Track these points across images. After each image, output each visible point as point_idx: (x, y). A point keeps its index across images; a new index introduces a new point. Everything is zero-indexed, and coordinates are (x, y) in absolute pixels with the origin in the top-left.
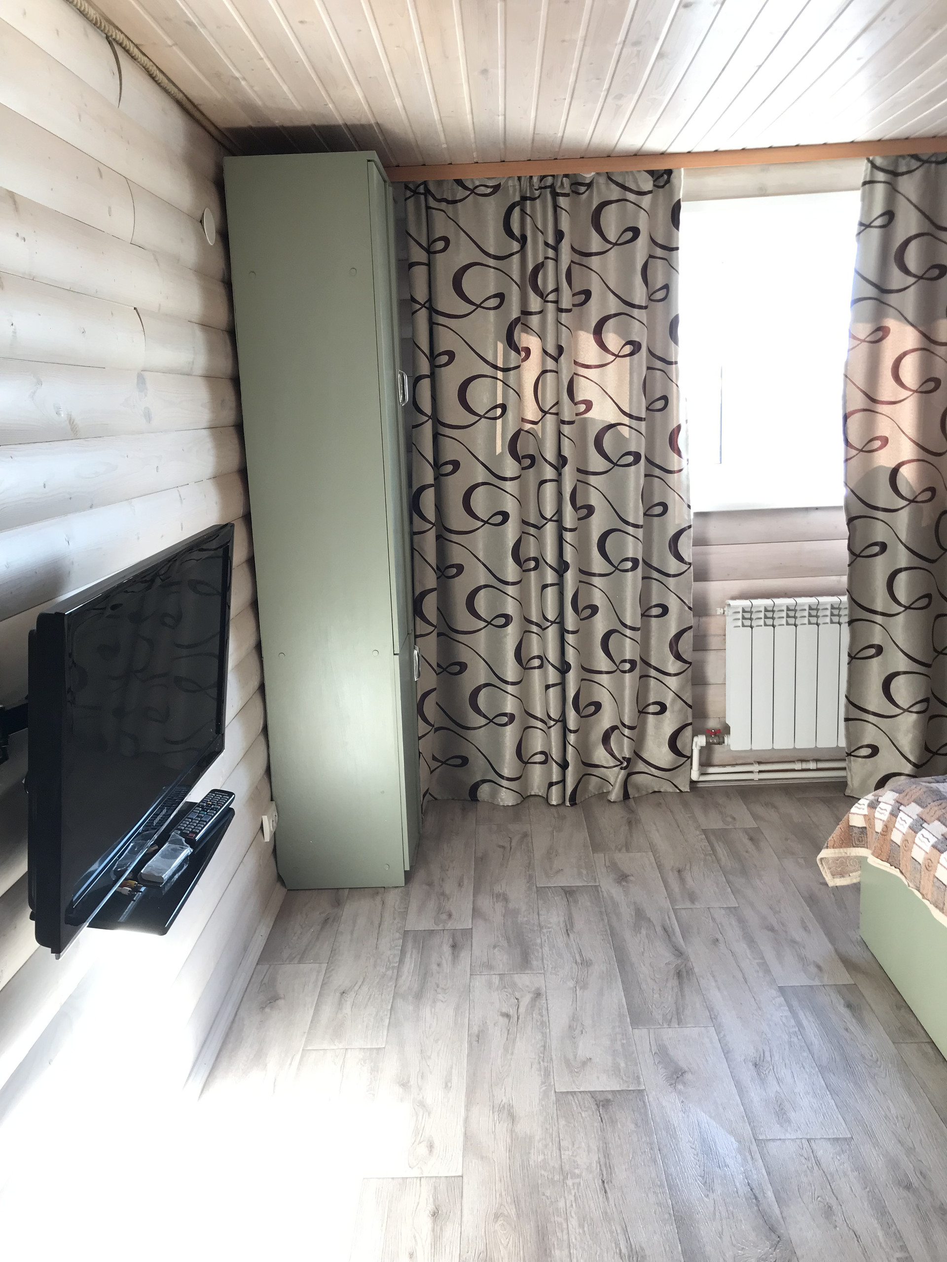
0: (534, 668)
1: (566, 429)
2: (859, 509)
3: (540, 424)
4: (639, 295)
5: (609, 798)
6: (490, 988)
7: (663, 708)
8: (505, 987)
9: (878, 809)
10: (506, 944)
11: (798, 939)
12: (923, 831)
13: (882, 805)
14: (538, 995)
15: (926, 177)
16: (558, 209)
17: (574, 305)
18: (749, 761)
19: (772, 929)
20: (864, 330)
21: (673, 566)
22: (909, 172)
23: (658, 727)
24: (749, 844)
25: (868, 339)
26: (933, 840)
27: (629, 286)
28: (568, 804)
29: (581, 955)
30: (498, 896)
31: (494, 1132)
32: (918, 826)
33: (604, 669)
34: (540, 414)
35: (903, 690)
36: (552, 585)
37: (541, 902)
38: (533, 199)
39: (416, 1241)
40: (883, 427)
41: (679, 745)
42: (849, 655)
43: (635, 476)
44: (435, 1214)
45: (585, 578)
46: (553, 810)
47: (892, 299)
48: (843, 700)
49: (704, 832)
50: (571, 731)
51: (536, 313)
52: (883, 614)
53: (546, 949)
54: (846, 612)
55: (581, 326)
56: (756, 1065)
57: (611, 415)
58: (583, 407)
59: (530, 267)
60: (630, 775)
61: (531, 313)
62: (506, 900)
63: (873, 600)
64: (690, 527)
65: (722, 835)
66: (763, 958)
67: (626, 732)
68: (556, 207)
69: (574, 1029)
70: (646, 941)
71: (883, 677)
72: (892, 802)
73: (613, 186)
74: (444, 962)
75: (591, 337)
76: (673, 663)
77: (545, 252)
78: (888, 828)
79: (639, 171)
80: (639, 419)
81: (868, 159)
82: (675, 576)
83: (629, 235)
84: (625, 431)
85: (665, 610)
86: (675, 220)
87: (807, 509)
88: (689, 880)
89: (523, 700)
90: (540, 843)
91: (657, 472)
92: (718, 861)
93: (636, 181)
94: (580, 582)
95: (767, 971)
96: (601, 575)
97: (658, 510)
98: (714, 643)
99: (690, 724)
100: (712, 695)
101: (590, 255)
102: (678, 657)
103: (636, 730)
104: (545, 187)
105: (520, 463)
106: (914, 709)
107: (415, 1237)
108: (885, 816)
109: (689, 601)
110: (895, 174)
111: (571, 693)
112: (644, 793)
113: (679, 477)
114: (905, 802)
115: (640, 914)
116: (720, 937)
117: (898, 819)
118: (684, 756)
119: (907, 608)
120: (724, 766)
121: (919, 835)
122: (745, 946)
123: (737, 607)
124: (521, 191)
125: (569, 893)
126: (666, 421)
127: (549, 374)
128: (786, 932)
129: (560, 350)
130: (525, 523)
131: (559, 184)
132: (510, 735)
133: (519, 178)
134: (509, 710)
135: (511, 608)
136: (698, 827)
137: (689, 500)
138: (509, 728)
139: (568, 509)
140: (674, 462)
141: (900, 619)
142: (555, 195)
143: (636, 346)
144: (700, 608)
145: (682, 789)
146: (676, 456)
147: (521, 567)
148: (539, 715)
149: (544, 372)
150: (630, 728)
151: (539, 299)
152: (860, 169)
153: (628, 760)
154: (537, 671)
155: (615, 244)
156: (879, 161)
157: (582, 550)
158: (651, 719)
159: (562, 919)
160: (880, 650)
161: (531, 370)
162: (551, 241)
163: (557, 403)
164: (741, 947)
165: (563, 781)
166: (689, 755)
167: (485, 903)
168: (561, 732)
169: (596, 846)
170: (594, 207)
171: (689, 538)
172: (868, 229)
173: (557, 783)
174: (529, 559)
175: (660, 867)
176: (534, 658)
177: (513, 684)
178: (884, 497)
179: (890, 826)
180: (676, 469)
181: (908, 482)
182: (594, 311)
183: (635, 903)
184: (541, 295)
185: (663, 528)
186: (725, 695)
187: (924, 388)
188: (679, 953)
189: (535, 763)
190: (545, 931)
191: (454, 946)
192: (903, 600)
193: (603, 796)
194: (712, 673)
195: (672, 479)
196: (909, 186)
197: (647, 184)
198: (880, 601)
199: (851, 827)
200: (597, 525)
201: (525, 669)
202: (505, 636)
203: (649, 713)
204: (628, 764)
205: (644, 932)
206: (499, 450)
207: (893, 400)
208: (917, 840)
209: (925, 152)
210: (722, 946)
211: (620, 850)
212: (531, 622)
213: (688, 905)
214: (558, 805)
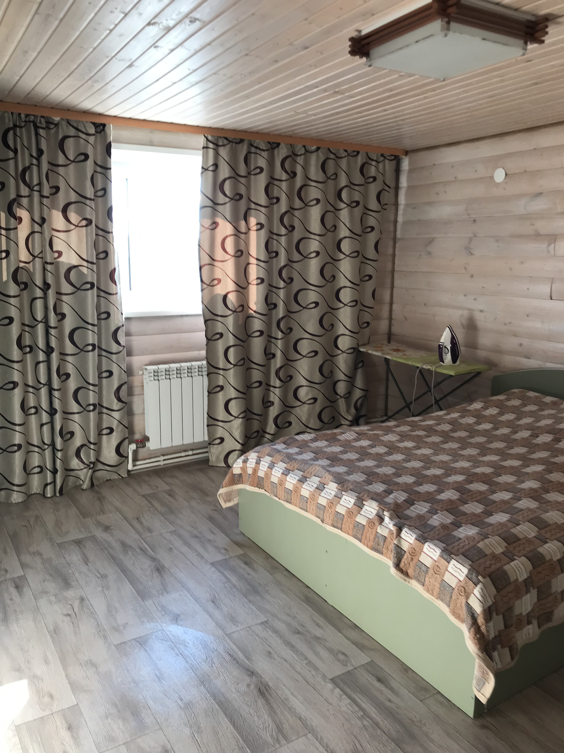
0: (32, 414)
1: (49, 267)
2: (209, 316)
3: (32, 263)
4: (89, 192)
5: (82, 488)
6: (51, 603)
7: (111, 430)
8: (60, 601)
9: (248, 462)
10: (51, 578)
11: (211, 538)
12: (275, 468)
13: (250, 460)
14: (82, 599)
15: (231, 149)
16: (39, 136)
17: (50, 194)
18: (157, 455)
19: (196, 537)
20: (208, 223)
21: (114, 348)
22: (223, 145)
23: (109, 442)
24: (169, 498)
25: (210, 228)
26: (281, 471)
27: (83, 186)
28: (58, 495)
29: (99, 573)
30: (34, 553)
31: (87, 677)
32: (271, 466)
33: (76, 411)
34: (31, 258)
35: (234, 407)
36: (43, 362)
37: (63, 551)
38: (21, 127)
39: (64, 745)
40: (218, 274)
41: (121, 451)
42: (208, 392)
43: (91, 296)
44: (70, 728)
45: (62, 357)
46: (49, 500)
47: (220, 208)
48: (206, 415)
49: (143, 496)
50: (58, 450)
51: (25, 197)
52: (223, 369)
53: (77, 574)
54: (206, 369)
55: (53, 206)
56: (213, 602)
57: (74, 260)
58: (56, 255)
59: (20, 168)
60: (94, 472)
61: (22, 196)
62: (40, 554)
63: (218, 363)
64: (123, 326)
65: (154, 496)
66: (197, 551)
67: (92, 446)
68: (37, 134)
69: (111, 610)
70: (134, 558)
71: (225, 402)
72: (256, 458)
73: (71, 128)
74: (14, 597)
75: (60, 214)
76: (117, 404)
77: (31, 161)
78: (255, 471)
79: (87, 122)
80: (92, 263)
81: (205, 136)
82: (116, 353)
83: (82, 157)
84: (85, 270)
85: (111, 373)
86: (109, 153)
87: (182, 316)
88: (144, 521)
89: (26, 434)
90: (49, 519)
91: (102, 294)
92: (156, 509)
93: (85, 127)
94: (61, 359)
95: (202, 557)
96: (72, 355)
97: (105, 316)
98: (137, 391)
99: (127, 438)
100: (137, 420)
101: (58, 166)
102: (119, 400)
103: (97, 445)
104: (30, 122)
105: (19, 287)
106: (240, 416)
107: (63, 743)
108: (253, 465)
109: (124, 367)
110: (217, 145)
111: (58, 427)
112: (102, 481)
113: (116, 297)
114: (262, 456)
115: (124, 545)
116: (172, 546)
117: (261, 465)
118: (123, 457)
119: (234, 365)
120: (145, 459)
121: (274, 470)
122: (187, 548)
123: (150, 370)
124: (13, 121)
125: (78, 543)
126: (107, 265)
127: (36, 234)
128: (204, 537)
129: (43, 220)
130: (23, 324)
131: (39, 121)
132: (18, 458)
133: (12, 113)
134: (17, 442)
135: (16, 377)
136: (139, 494)
137: (122, 310)
138: (17, 454)
139: (52, 315)
140: (112, 288)
141: (232, 371)
142: (36, 127)
143: (89, 222)
144: (129, 372)
145: (123, 476)
146: (114, 285)
147: (22, 351)
148: (36, 443)
149: (33, 233)
150: (94, 444)
151: (27, 189)
152: (201, 140)
153: (94, 463)
154: (33, 416)
155: (73, 161)
156: (210, 138)
157: (60, 339)
158: (105, 438)
159: (80, 557)
160: (222, 388)
161: (23, 231)
162: (34, 154)
163: (42, 252)
164: (185, 549)
165: (54, 482)
166: (126, 456)
167: (27, 558)
168: (51, 452)
169: (84, 514)
170: (60, 138)
171: (123, 331)
172: (207, 171)
173: (50, 483)
174: (26, 346)
175: (126, 519)
176: (31, 408)
177: (19, 425)
178: (220, 309)
179: (257, 469)
180: (114, 292)
181: (232, 302)
182: (62, 199)
183: (119, 540)
184: (29, 187)
185: (108, 327)
186: (144, 420)
187: (237, 255)
188: (153, 559)
189: (34, 473)
190: (72, 565)
191: (17, 587)
192: (232, 362)
193: (78, 487)
194: (136, 408)
195: (111, 298)
196: (224, 152)
197: (92, 130)
198: (221, 363)
199: (234, 475)
200: (68, 325)
201: (27, 415)
202: (14, 395)
203: (103, 435)
204: (93, 466)
205: (130, 553)
206: (5, 278)
207: (222, 260)
208: (273, 473)
209: (231, 136)
210: (174, 550)
211: (99, 514)
212: (29, 386)
213: (149, 534)
214: (52, 497)
